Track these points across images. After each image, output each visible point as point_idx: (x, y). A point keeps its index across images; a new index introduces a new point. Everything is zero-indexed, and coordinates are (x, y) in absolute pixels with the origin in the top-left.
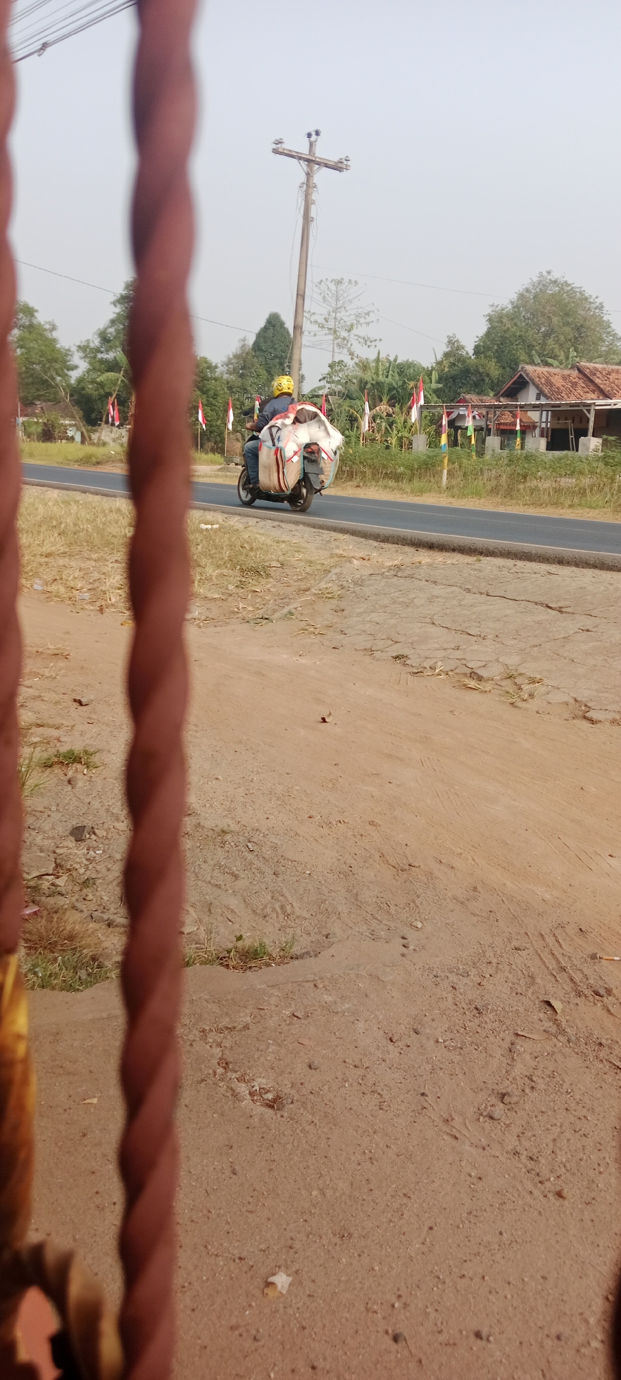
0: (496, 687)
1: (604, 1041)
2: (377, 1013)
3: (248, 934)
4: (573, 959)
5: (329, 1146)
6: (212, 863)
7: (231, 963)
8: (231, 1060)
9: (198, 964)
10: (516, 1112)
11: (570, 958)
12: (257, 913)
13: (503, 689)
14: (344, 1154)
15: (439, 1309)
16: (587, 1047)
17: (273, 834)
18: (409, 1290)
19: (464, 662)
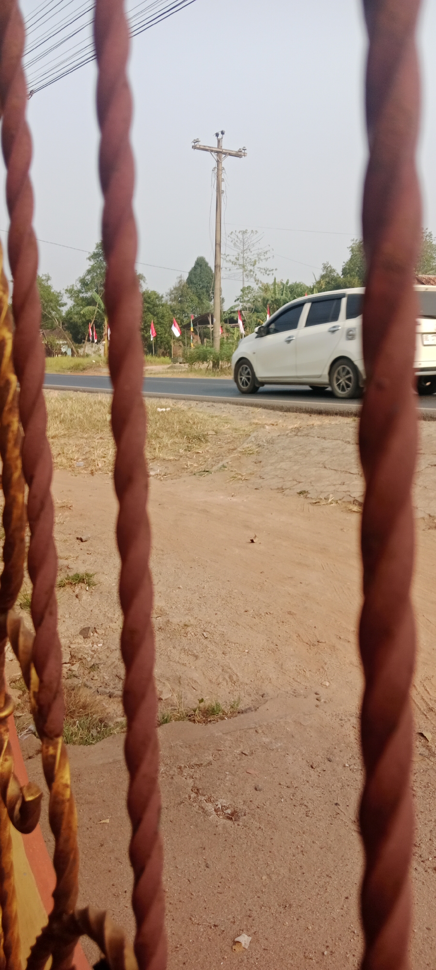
2: (301, 748)
3: (207, 698)
5: (273, 844)
6: (179, 648)
7: (197, 719)
8: (201, 787)
9: (174, 721)
12: (212, 682)
14: (283, 849)
17: (220, 625)
18: (334, 942)
19: (348, 493)
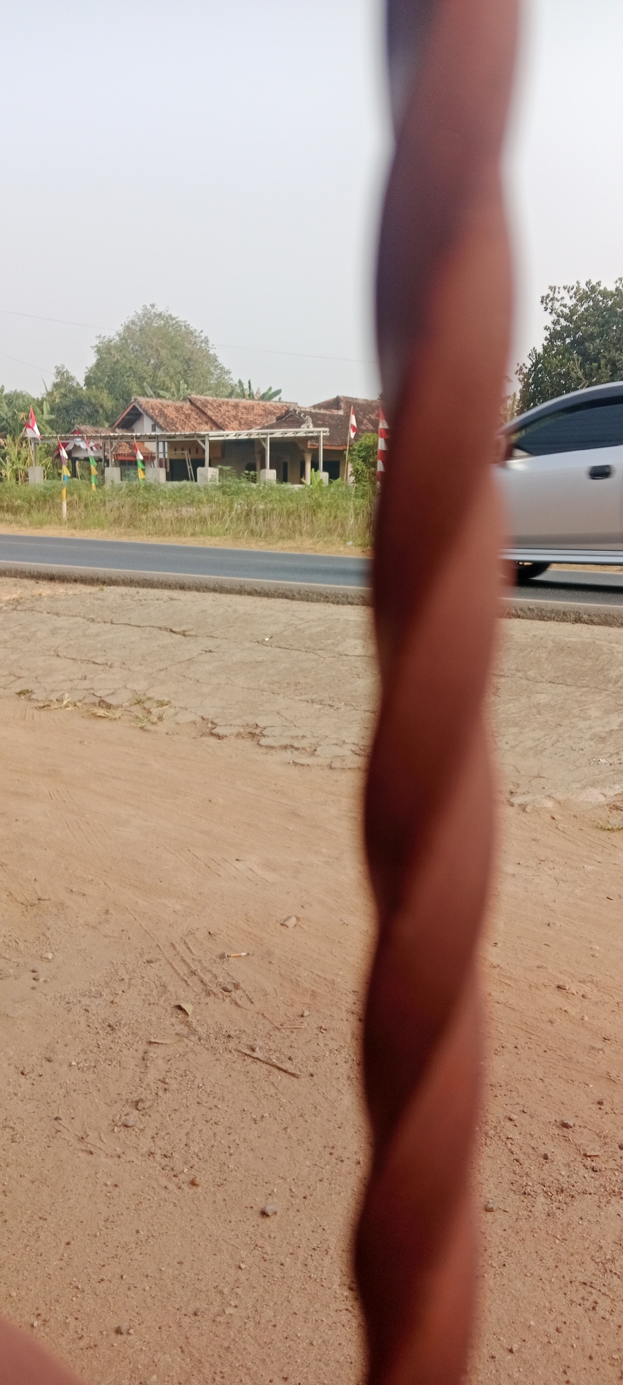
0: (125, 713)
1: (232, 1033)
2: (7, 1050)
4: (203, 962)
10: (150, 1116)
11: (200, 961)
13: (133, 714)
15: (79, 1317)
16: (217, 1041)
18: (48, 1306)
19: (92, 691)
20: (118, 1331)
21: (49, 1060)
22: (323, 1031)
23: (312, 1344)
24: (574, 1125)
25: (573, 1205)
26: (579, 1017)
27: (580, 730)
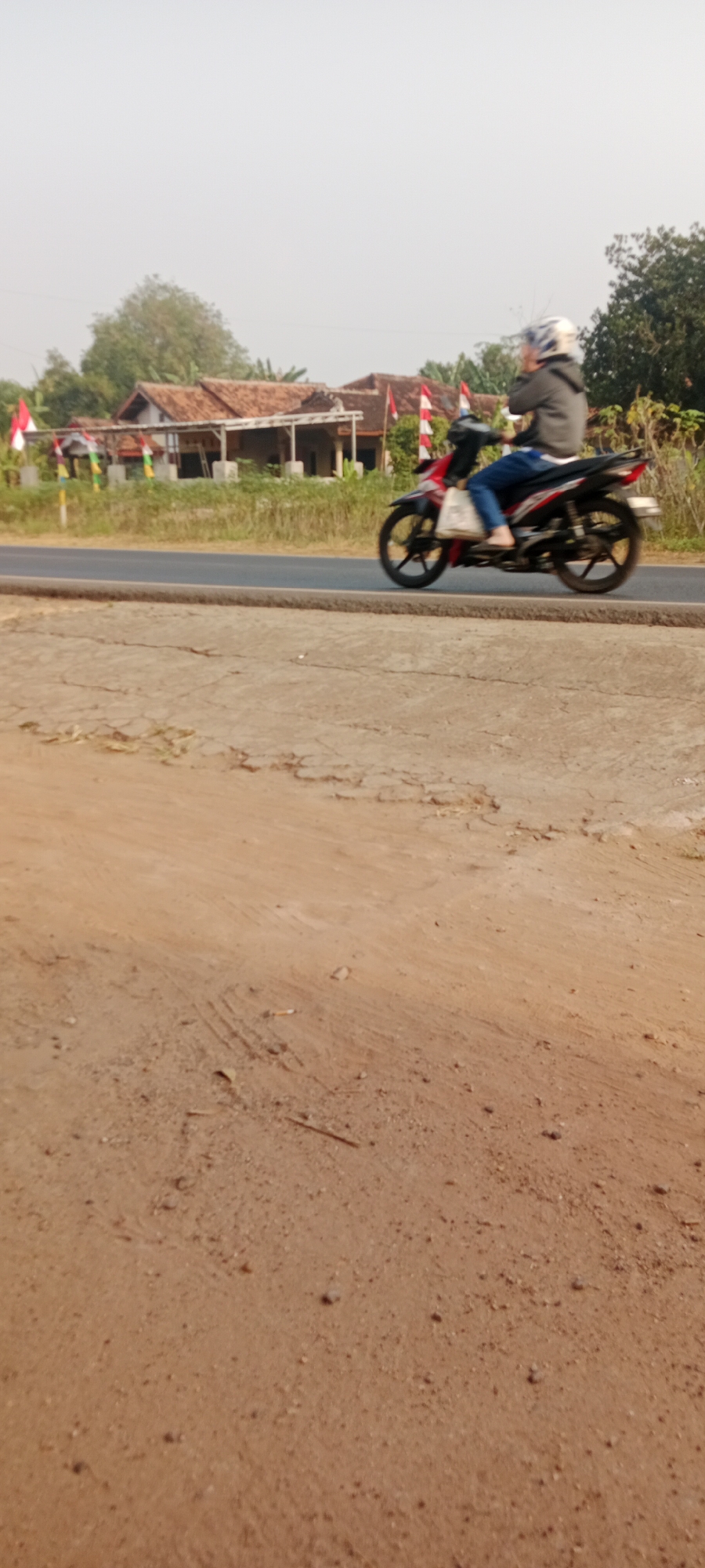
0: (144, 745)
1: (281, 1100)
2: (29, 1127)
4: (246, 1022)
10: (193, 1196)
11: (241, 1021)
13: (152, 747)
15: (124, 1424)
16: (264, 1109)
19: (105, 722)
20: (168, 1438)
21: (77, 1137)
22: (384, 1095)
23: (385, 1444)
24: (670, 1190)
25: (671, 1279)
26: (670, 1069)
27: (662, 747)
